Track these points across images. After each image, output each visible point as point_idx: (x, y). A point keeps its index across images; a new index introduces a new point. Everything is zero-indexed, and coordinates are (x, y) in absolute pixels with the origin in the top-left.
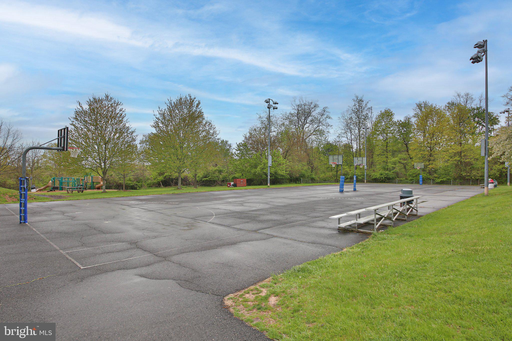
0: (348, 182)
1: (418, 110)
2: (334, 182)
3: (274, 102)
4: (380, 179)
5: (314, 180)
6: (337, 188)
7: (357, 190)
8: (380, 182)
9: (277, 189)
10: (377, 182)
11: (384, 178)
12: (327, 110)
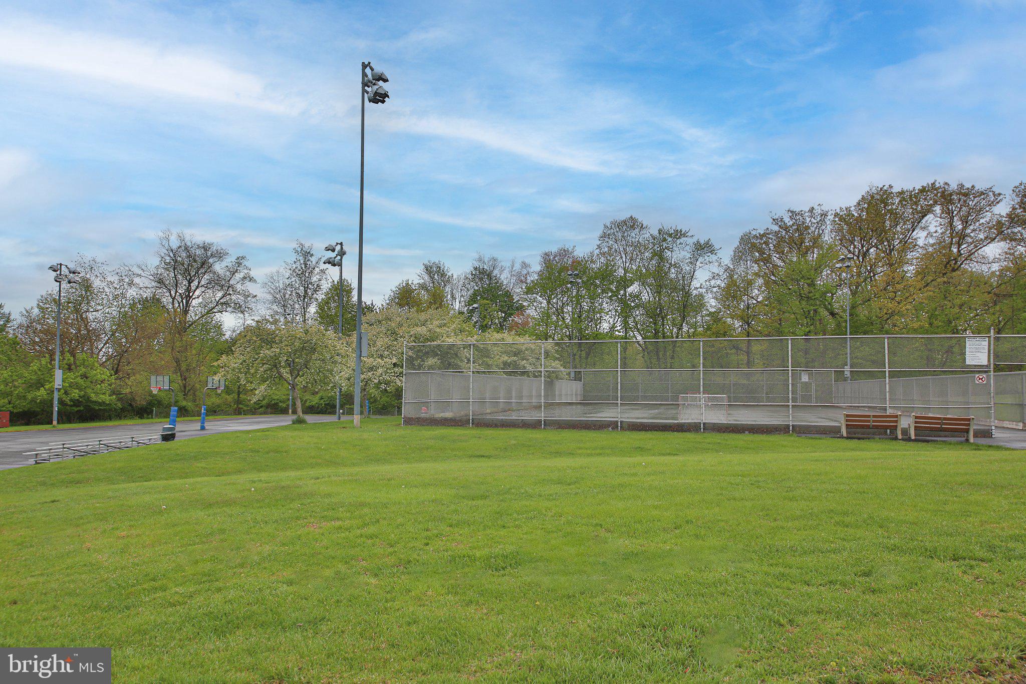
0: (261, 414)
1: (427, 277)
2: (231, 413)
3: (71, 269)
4: (318, 408)
5: (186, 410)
6: (198, 426)
7: (206, 428)
8: (318, 413)
9: (64, 431)
10: (314, 413)
11: (325, 404)
12: (245, 263)
